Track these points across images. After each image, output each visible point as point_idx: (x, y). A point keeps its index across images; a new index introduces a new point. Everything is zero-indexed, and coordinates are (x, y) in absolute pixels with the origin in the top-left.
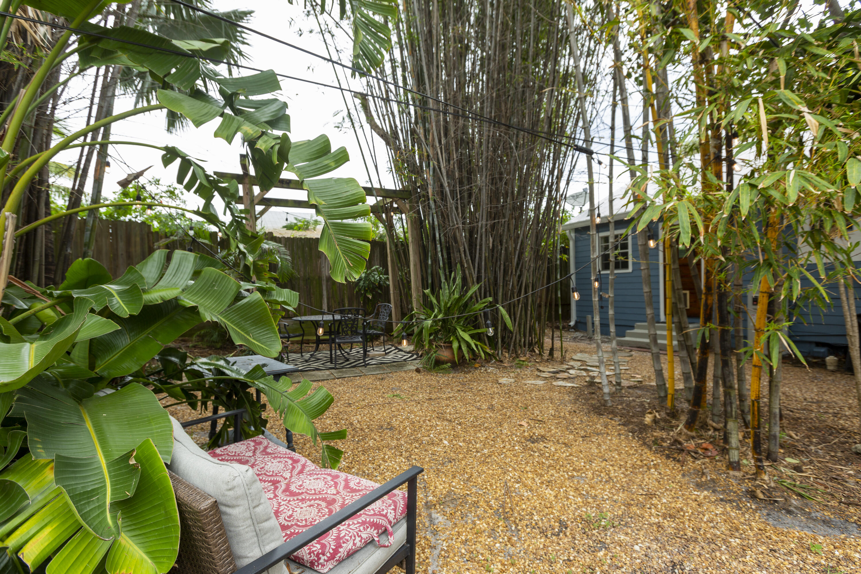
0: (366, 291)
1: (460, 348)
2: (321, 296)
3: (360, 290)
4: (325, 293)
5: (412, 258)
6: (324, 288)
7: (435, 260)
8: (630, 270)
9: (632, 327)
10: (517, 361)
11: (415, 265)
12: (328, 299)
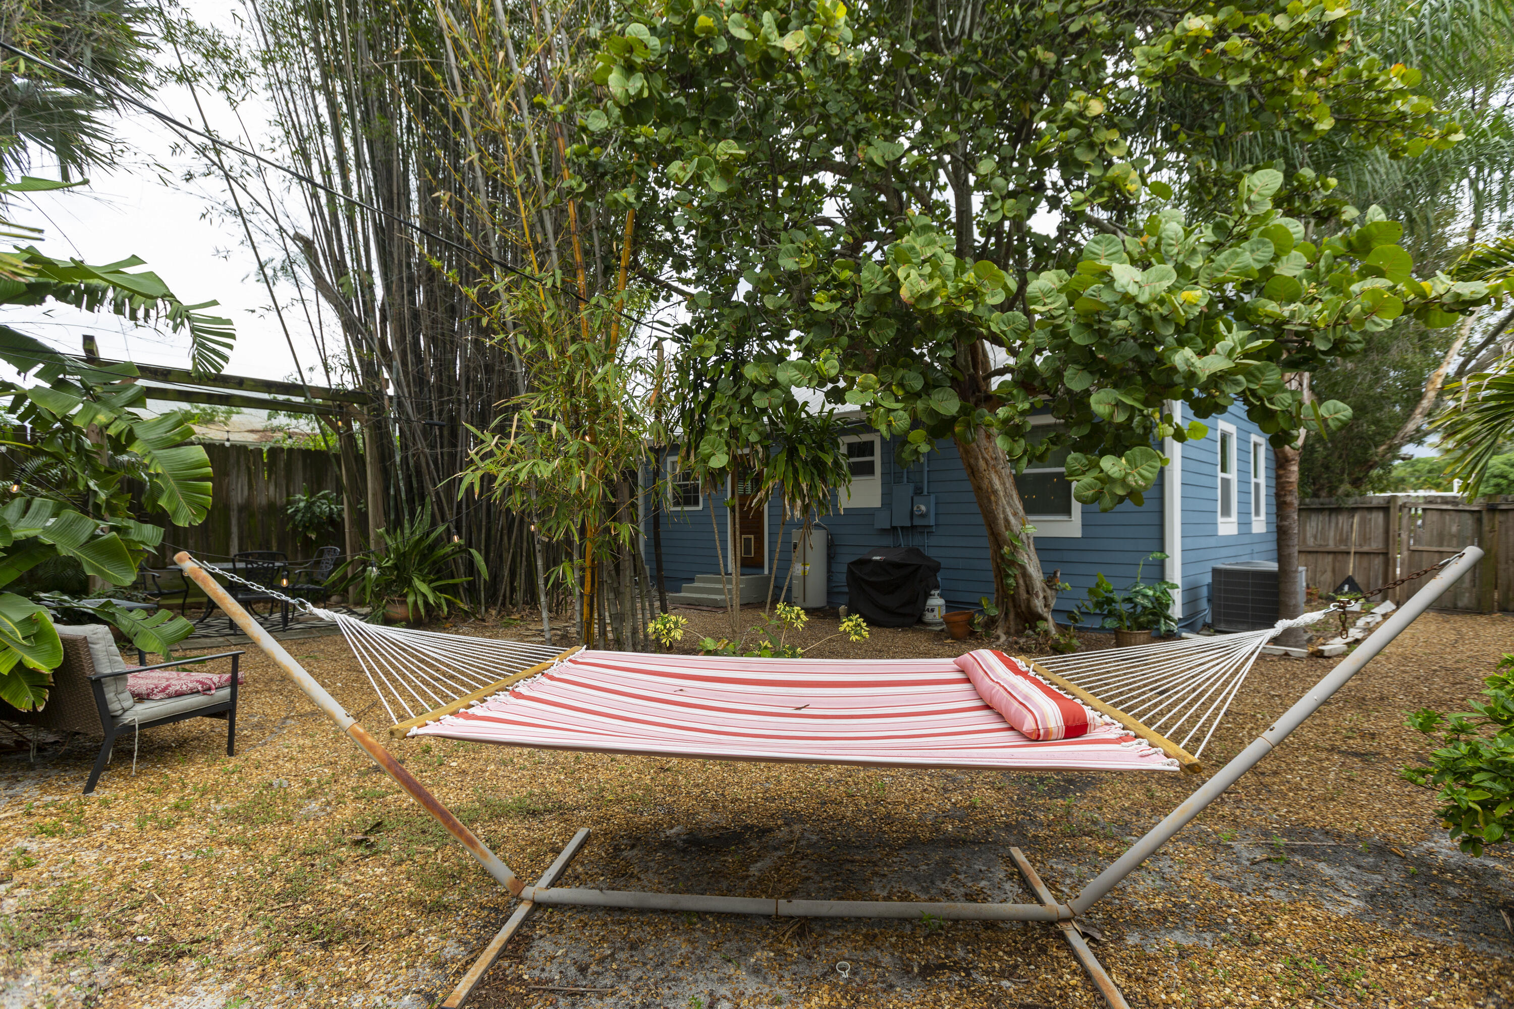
0: (306, 528)
1: (416, 603)
2: (228, 534)
3: (295, 526)
4: (235, 530)
5: (370, 485)
6: (234, 522)
7: (397, 490)
8: (700, 507)
9: (692, 580)
10: (506, 619)
11: (374, 495)
12: (241, 539)
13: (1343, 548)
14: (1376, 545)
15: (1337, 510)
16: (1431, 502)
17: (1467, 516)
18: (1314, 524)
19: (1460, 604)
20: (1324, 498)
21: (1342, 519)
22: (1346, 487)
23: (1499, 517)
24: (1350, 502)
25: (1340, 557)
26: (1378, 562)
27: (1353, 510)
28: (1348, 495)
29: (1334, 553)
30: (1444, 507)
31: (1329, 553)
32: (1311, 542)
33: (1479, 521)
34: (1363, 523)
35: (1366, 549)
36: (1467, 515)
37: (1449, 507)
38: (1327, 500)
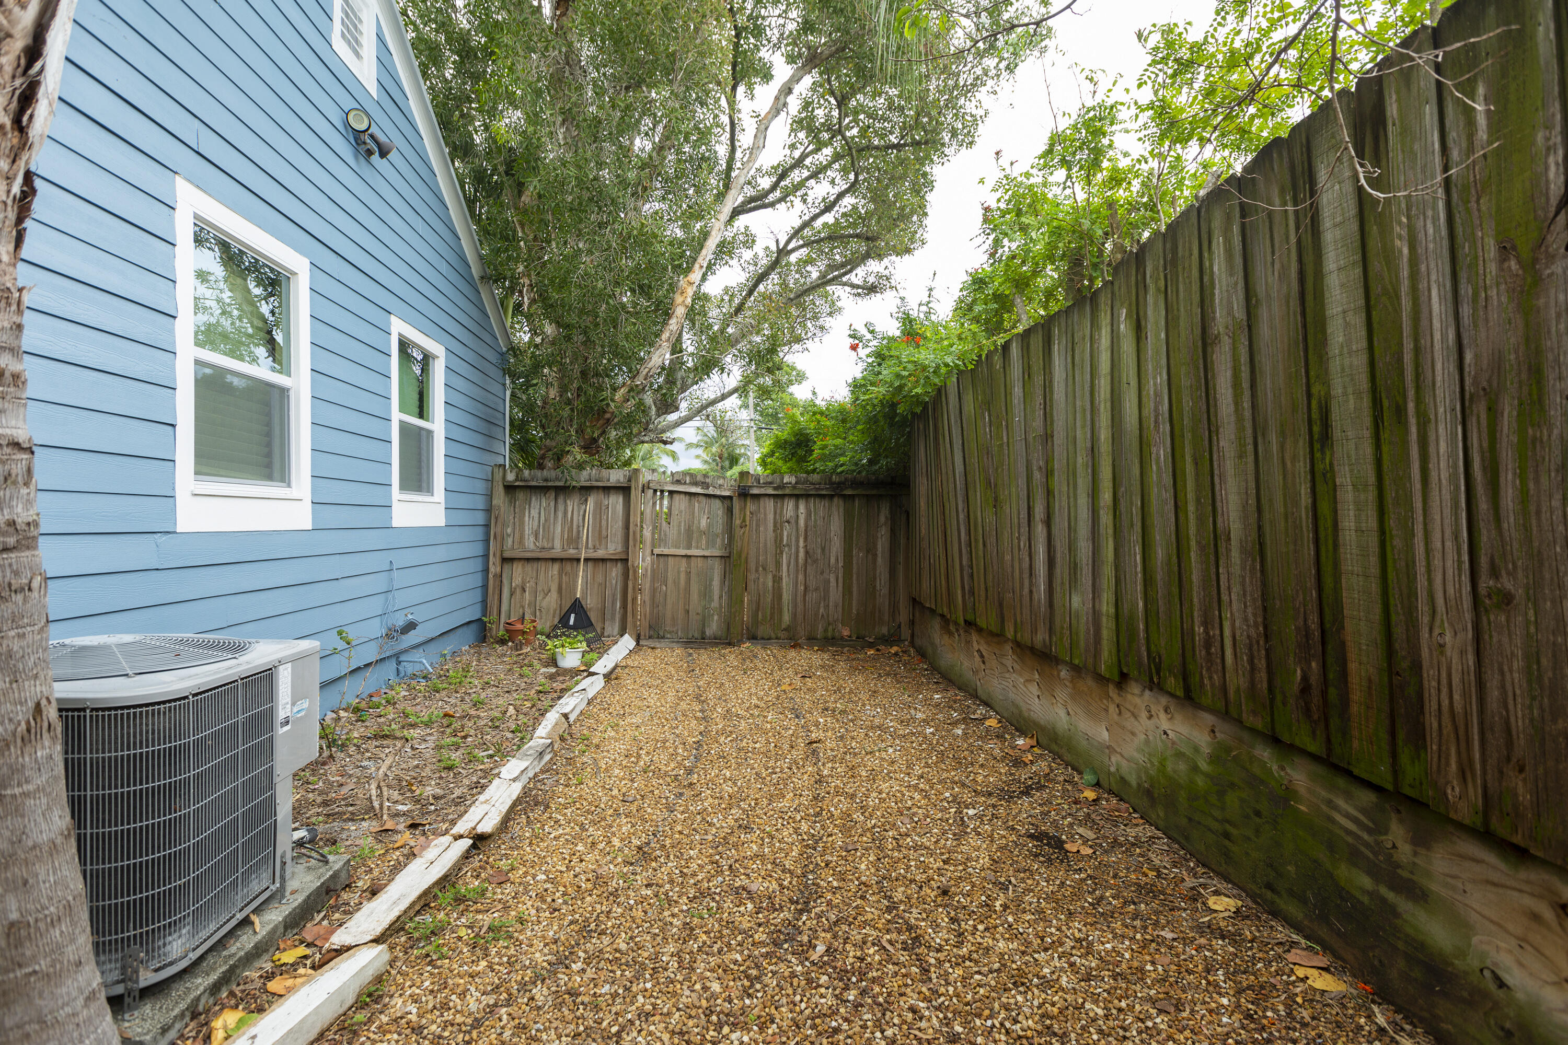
13: (572, 552)
14: (613, 548)
15: (562, 490)
16: (678, 482)
17: (717, 503)
18: (534, 513)
19: (708, 632)
20: (549, 473)
21: (572, 504)
22: (577, 454)
23: (751, 506)
24: (584, 477)
25: (568, 567)
26: (615, 572)
27: (586, 490)
28: (580, 466)
29: (562, 560)
30: (694, 490)
31: (554, 560)
32: (530, 542)
33: (730, 511)
34: (600, 510)
35: (600, 553)
36: (717, 501)
37: (698, 490)
38: (553, 474)
